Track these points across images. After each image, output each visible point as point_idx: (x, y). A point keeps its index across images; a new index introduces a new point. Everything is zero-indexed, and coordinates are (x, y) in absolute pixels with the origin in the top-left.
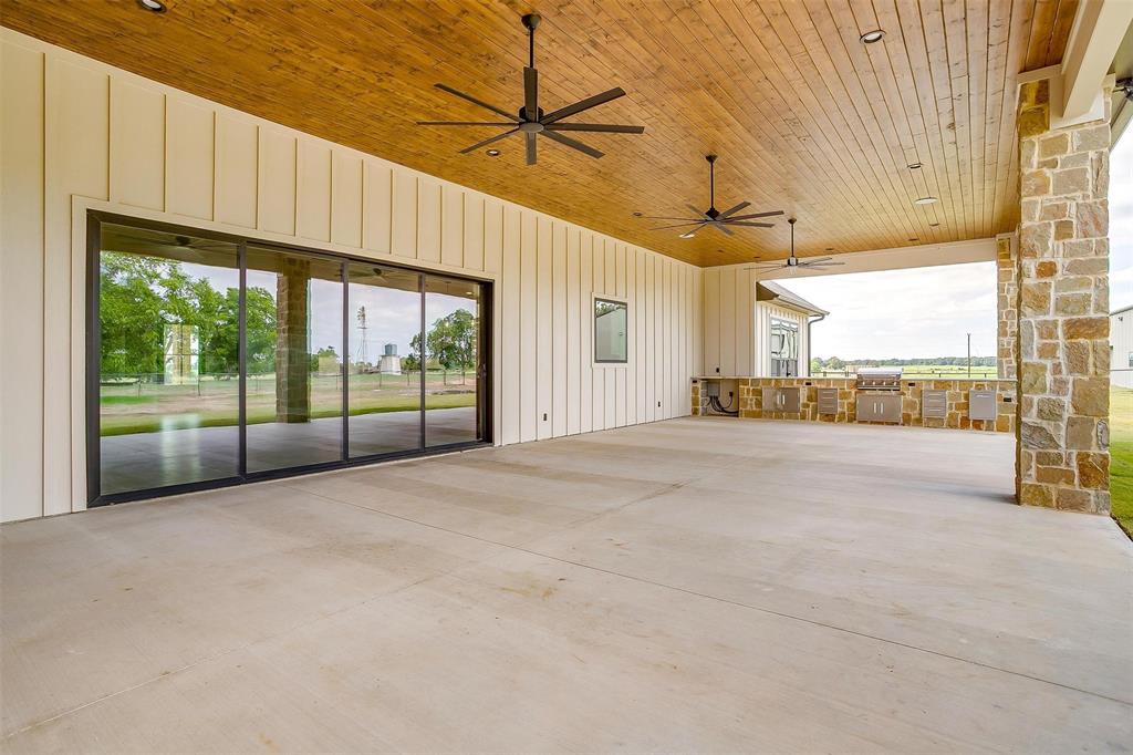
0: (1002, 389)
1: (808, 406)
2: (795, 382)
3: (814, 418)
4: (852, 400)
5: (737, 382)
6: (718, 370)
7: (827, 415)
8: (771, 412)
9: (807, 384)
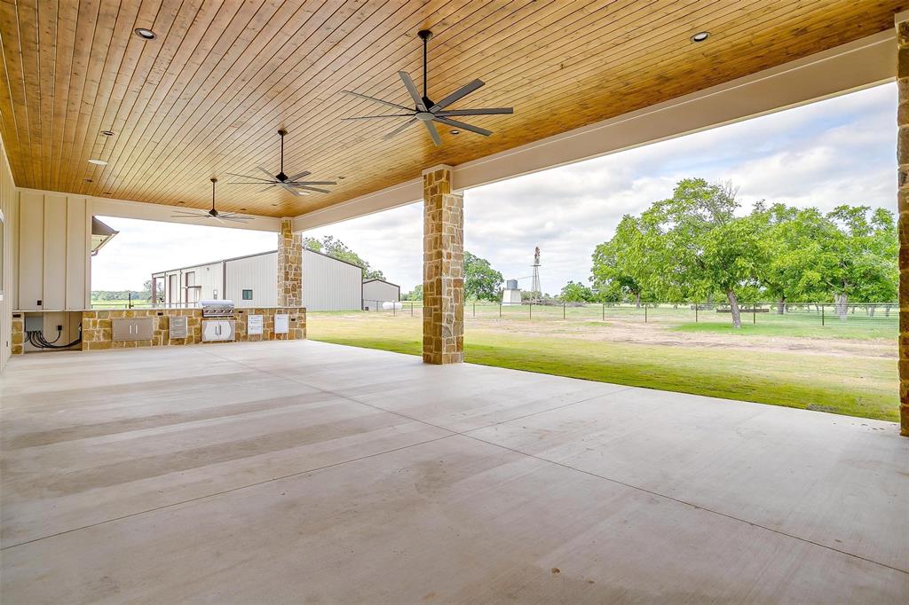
0: (291, 313)
1: (160, 333)
2: (147, 313)
3: (165, 344)
4: (198, 326)
5: (80, 314)
6: (39, 303)
7: (178, 340)
8: (122, 342)
9: (159, 314)
